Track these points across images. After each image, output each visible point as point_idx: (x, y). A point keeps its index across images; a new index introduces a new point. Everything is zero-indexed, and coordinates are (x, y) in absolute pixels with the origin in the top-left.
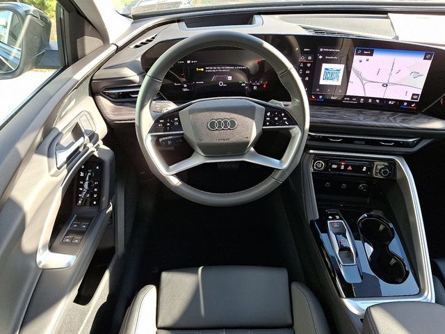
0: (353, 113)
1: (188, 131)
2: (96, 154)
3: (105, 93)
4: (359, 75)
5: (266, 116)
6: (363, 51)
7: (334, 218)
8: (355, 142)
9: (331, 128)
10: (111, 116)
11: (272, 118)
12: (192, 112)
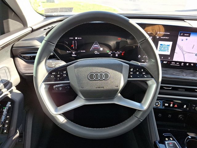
0: (178, 71)
1: (73, 81)
2: (9, 96)
3: (21, 56)
4: (181, 49)
5: (130, 71)
6: (184, 34)
7: (169, 140)
8: (180, 90)
9: (168, 81)
10: (23, 70)
11: (134, 73)
12: (76, 67)
